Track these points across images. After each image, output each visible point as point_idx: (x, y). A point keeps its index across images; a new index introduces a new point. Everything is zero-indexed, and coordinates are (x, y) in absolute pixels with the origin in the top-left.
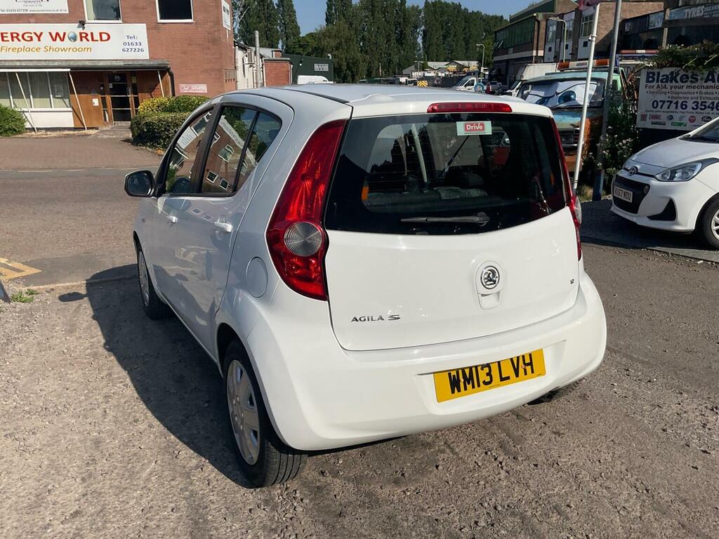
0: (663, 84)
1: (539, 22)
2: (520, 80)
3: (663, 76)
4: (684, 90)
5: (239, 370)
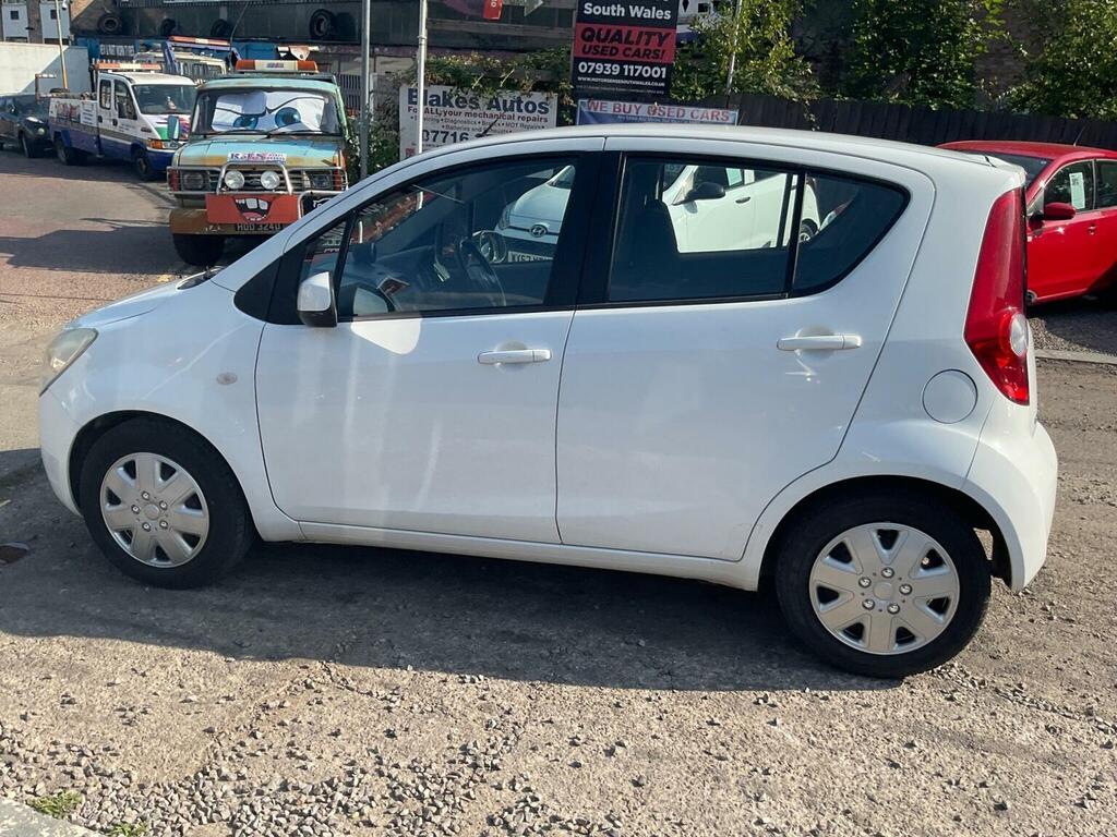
0: (434, 108)
3: (432, 96)
4: (462, 117)
5: (875, 535)
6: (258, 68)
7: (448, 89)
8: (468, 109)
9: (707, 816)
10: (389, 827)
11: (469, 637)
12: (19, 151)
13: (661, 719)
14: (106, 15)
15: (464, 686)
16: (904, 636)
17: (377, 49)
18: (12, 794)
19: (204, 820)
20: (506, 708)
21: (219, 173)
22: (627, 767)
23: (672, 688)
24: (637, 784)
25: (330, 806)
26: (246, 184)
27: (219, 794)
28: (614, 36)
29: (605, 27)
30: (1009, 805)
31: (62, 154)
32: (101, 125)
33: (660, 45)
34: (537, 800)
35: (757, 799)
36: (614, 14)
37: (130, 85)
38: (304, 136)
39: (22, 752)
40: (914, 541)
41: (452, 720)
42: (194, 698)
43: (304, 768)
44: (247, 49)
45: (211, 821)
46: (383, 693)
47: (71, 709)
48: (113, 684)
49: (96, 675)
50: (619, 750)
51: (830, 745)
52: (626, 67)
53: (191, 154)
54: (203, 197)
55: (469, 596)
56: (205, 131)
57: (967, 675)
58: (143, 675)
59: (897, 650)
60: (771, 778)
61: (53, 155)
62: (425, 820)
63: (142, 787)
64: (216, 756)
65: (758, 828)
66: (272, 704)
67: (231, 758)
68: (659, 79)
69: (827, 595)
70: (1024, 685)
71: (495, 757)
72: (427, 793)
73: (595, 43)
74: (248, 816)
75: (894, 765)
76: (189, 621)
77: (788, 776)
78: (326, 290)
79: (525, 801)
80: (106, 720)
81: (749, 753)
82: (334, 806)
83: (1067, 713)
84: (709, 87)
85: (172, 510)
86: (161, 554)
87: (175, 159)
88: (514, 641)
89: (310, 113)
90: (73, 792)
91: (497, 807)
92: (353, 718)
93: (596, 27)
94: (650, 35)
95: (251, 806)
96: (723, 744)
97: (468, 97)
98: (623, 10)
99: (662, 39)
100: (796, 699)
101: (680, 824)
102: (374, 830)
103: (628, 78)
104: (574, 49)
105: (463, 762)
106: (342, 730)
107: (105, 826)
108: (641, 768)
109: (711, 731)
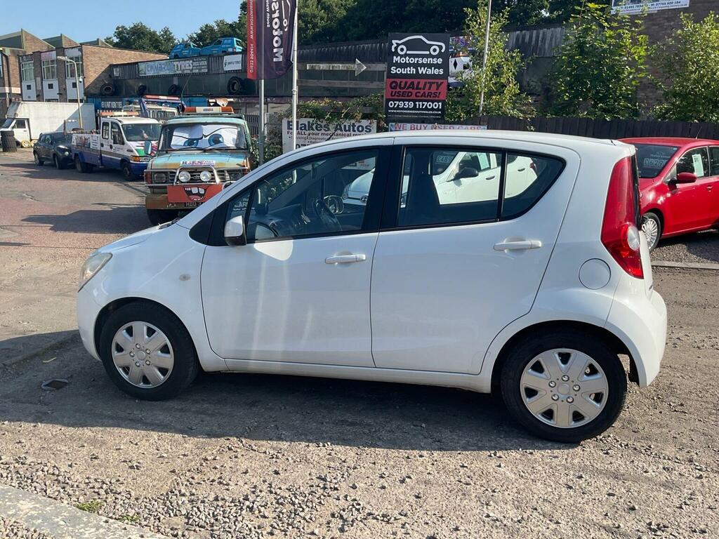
0: (303, 131)
1: (6, 57)
2: (14, 119)
3: (301, 125)
4: (320, 136)
5: (557, 356)
6: (198, 112)
7: (311, 120)
8: (323, 131)
9: (457, 513)
10: (275, 518)
11: (323, 423)
12: (53, 166)
13: (433, 464)
14: (105, 84)
15: (319, 448)
16: (577, 416)
17: (269, 99)
18: (65, 502)
19: (172, 515)
20: (343, 459)
21: (175, 173)
22: (412, 489)
23: (440, 449)
24: (418, 497)
25: (242, 508)
26: (191, 179)
27: (180, 502)
28: (410, 85)
29: (404, 80)
30: (637, 508)
31: (78, 166)
32: (102, 149)
33: (437, 89)
34: (359, 505)
35: (487, 505)
36: (409, 72)
37: (120, 124)
38: (225, 150)
39: (70, 482)
40: (580, 359)
41: (312, 466)
42: (165, 455)
43: (228, 490)
44: (190, 101)
45: (176, 515)
46: (272, 452)
47: (96, 462)
48: (120, 449)
49: (109, 444)
50: (407, 480)
51: (532, 477)
52: (417, 103)
53: (159, 162)
54: (165, 187)
55: (323, 402)
56: (167, 149)
57: (618, 441)
58: (136, 444)
59: (573, 425)
60: (496, 494)
61: (74, 167)
62: (295, 515)
63: (137, 499)
64: (178, 484)
65: (487, 519)
66: (209, 458)
67: (186, 485)
68: (438, 110)
69: (531, 393)
70: (652, 446)
71: (336, 484)
72: (297, 501)
73: (398, 90)
74: (196, 513)
75: (571, 488)
76: (161, 417)
77: (506, 493)
78: (240, 224)
79: (353, 505)
80: (117, 466)
81: (484, 481)
82: (244, 507)
83: (678, 461)
84: (468, 113)
85: (152, 354)
86: (145, 380)
87: (149, 166)
88: (348, 425)
89: (229, 137)
90: (99, 501)
91: (337, 509)
92: (256, 465)
93: (398, 81)
94: (431, 84)
95: (198, 508)
96: (469, 477)
97: (323, 125)
98: (414, 70)
99: (438, 86)
100: (514, 454)
101: (442, 517)
102: (267, 520)
103: (419, 109)
104: (386, 93)
105: (318, 486)
106: (249, 470)
107: (117, 517)
108: (421, 489)
109: (462, 471)
